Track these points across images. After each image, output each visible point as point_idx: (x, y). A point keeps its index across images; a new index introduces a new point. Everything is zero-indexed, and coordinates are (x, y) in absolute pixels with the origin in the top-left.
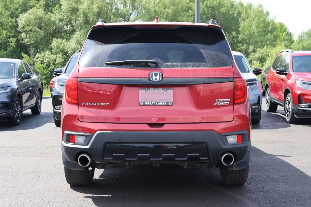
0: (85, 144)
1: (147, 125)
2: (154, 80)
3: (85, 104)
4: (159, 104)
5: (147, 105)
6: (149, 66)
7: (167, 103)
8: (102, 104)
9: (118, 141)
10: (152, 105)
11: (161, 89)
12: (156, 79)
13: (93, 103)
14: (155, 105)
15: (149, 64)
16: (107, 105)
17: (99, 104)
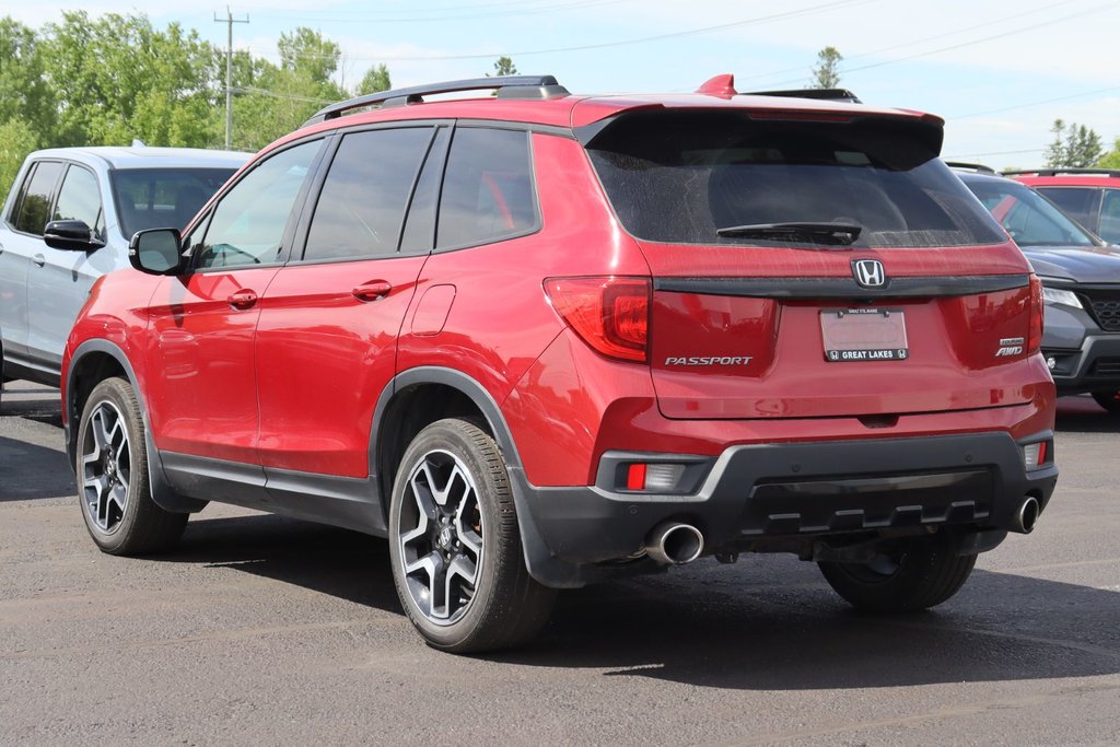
0: (688, 491)
1: (856, 420)
2: (868, 283)
3: (677, 361)
4: (876, 355)
5: (848, 360)
6: (838, 241)
7: (895, 352)
8: (731, 360)
9: (792, 473)
10: (860, 360)
11: (875, 311)
12: (872, 280)
13: (702, 360)
14: (868, 359)
15: (836, 234)
16: (746, 362)
17: (721, 360)
